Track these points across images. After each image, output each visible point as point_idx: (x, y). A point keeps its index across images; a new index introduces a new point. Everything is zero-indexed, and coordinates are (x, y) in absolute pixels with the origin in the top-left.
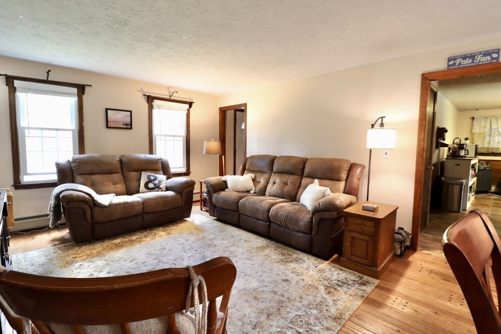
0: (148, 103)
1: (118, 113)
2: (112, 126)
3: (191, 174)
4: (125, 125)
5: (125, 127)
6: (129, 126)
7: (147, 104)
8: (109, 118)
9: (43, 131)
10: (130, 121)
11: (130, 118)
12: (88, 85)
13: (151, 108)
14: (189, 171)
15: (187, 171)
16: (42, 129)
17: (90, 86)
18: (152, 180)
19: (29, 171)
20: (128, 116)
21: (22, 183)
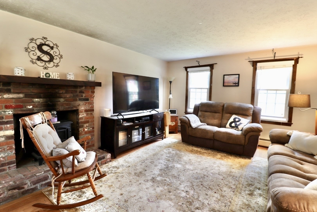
0: (253, 66)
1: (230, 77)
2: (226, 85)
3: (292, 125)
4: (234, 84)
5: (234, 85)
6: (237, 84)
7: (252, 68)
8: (225, 81)
9: (197, 89)
10: (237, 81)
11: (238, 79)
12: (215, 64)
13: (255, 69)
14: (291, 122)
15: (288, 122)
16: (196, 88)
17: (216, 64)
18: (236, 121)
19: (190, 107)
20: (237, 78)
21: (188, 112)
